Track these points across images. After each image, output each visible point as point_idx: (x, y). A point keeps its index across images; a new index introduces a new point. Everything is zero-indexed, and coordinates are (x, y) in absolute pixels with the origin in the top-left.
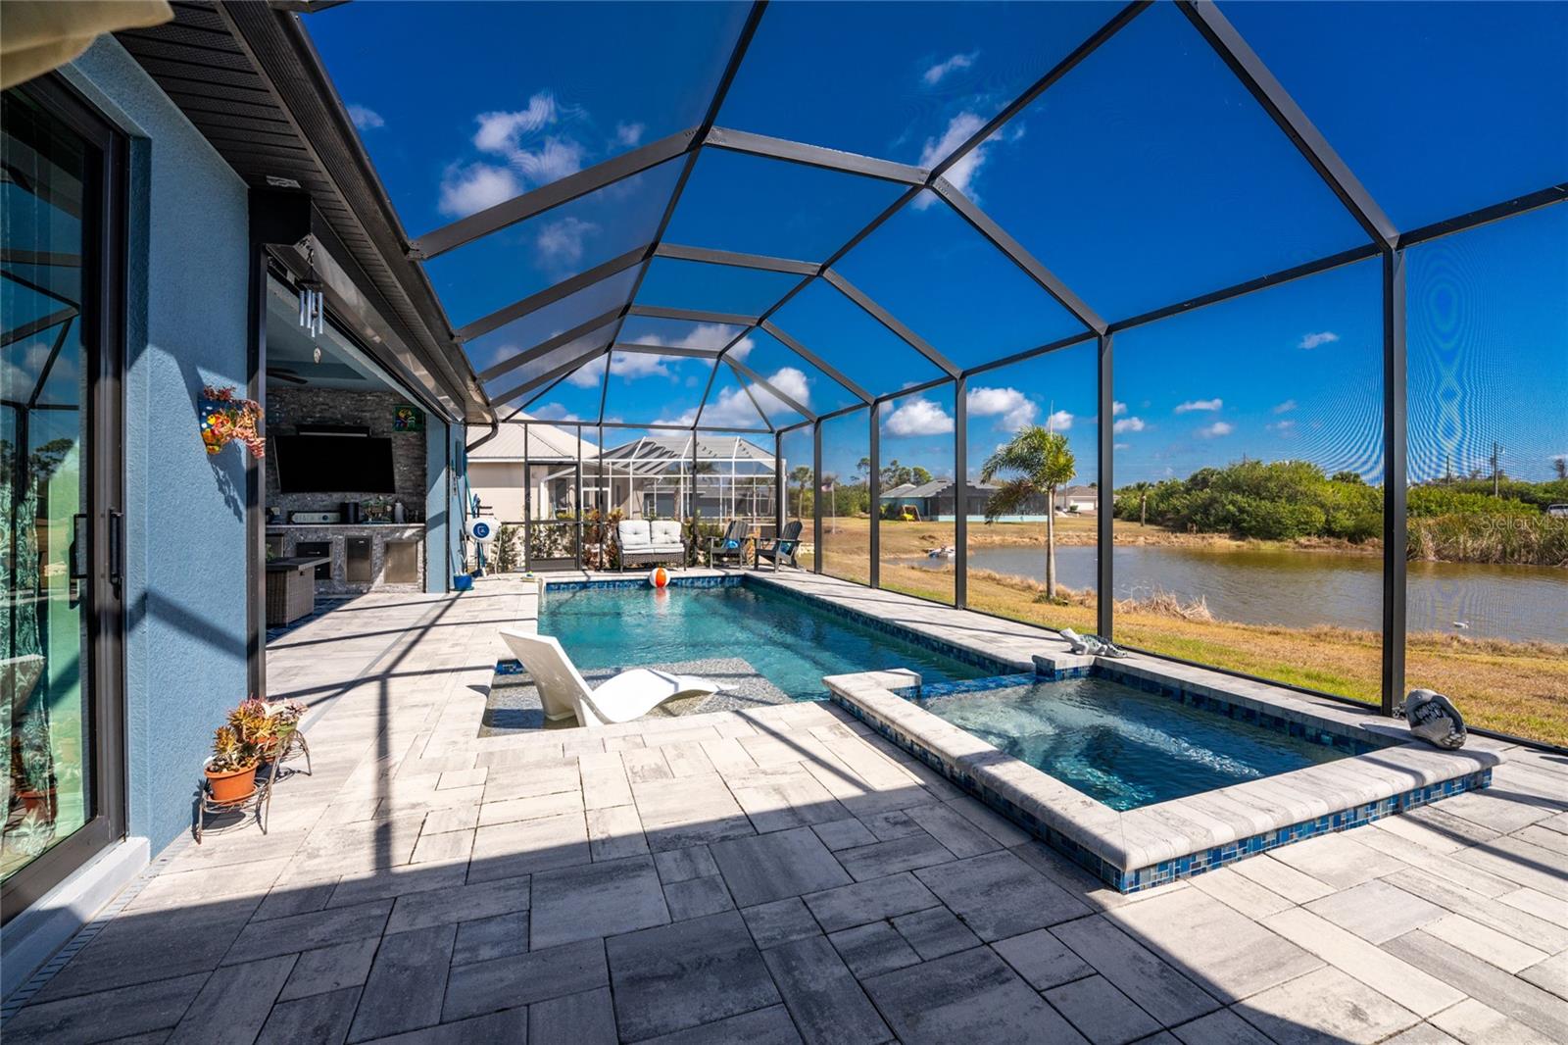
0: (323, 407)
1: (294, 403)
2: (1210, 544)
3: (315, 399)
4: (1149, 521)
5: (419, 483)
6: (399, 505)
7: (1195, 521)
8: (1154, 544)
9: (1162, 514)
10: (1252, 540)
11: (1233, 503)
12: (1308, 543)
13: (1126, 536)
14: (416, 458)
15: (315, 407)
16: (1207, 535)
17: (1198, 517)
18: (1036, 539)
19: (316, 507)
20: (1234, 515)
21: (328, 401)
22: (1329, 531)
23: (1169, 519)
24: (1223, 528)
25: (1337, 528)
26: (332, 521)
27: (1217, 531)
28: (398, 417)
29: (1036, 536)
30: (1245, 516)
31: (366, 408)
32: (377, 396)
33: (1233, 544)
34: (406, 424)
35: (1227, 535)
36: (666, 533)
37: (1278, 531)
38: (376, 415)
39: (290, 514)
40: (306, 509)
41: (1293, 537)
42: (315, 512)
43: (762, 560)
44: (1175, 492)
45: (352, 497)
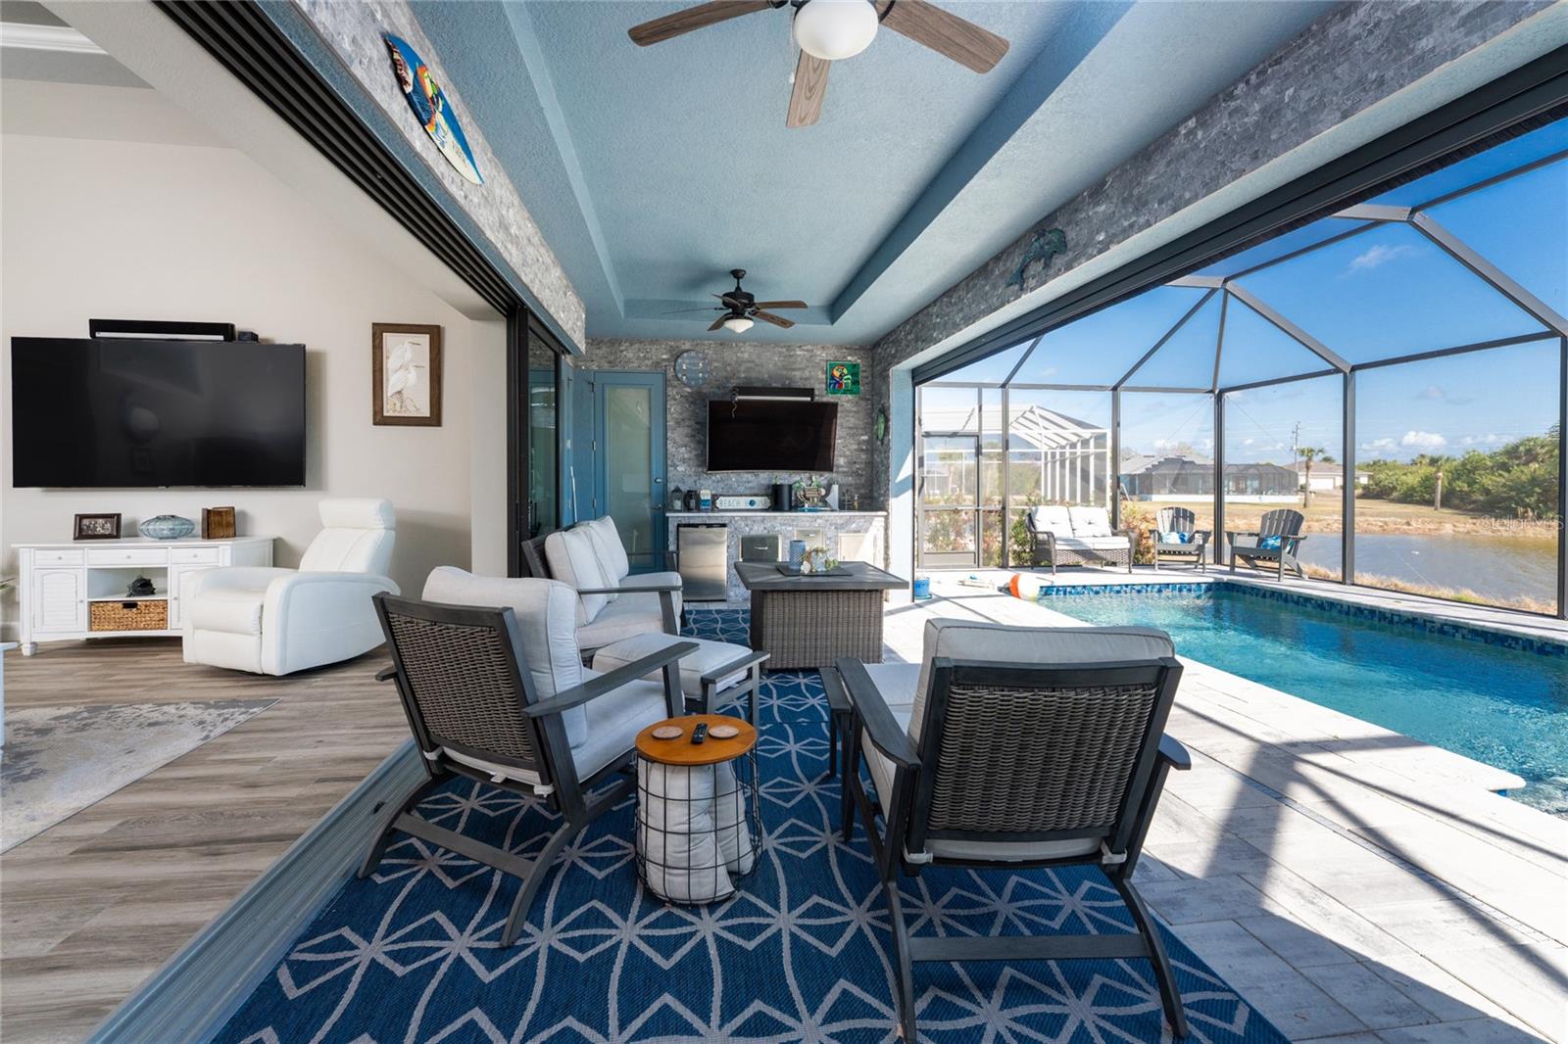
0: (749, 365)
1: (716, 361)
3: (739, 355)
4: (1445, 504)
5: (855, 460)
6: (835, 488)
9: (1464, 495)
14: (850, 428)
15: (740, 365)
19: (741, 489)
21: (754, 357)
26: (760, 507)
28: (833, 377)
31: (794, 367)
32: (807, 350)
34: (841, 385)
36: (1090, 523)
38: (807, 374)
39: (715, 497)
40: (731, 493)
42: (741, 496)
43: (1239, 561)
44: (1476, 468)
45: (783, 477)
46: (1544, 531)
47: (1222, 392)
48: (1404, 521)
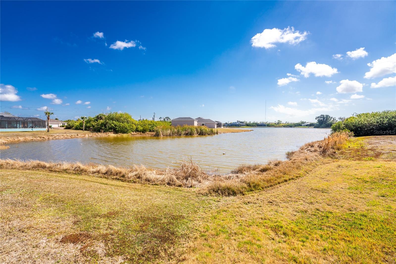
2: (109, 136)
4: (85, 130)
8: (91, 136)
9: (89, 127)
10: (120, 134)
11: (113, 123)
12: (134, 134)
13: (81, 134)
16: (107, 133)
17: (103, 128)
18: (44, 138)
20: (113, 127)
22: (137, 130)
23: (91, 129)
24: (111, 131)
25: (139, 129)
27: (109, 132)
29: (43, 136)
30: (117, 127)
33: (115, 135)
35: (112, 133)
37: (126, 131)
41: (130, 132)
44: (91, 121)
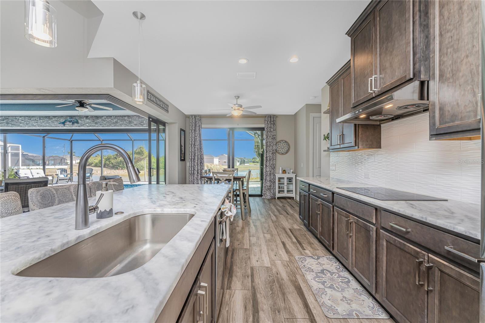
7: (120, 167)
36: (38, 174)
46: (123, 172)
47: (72, 141)
48: (96, 171)
